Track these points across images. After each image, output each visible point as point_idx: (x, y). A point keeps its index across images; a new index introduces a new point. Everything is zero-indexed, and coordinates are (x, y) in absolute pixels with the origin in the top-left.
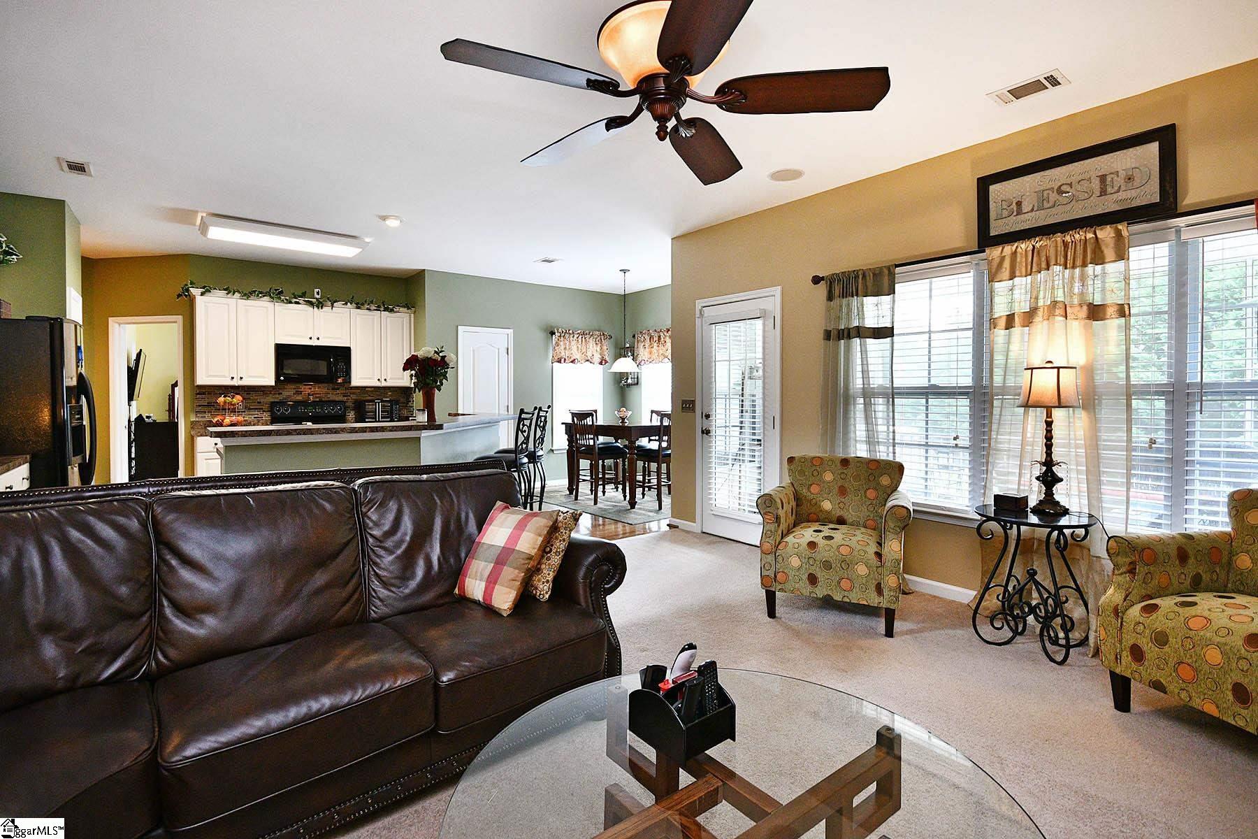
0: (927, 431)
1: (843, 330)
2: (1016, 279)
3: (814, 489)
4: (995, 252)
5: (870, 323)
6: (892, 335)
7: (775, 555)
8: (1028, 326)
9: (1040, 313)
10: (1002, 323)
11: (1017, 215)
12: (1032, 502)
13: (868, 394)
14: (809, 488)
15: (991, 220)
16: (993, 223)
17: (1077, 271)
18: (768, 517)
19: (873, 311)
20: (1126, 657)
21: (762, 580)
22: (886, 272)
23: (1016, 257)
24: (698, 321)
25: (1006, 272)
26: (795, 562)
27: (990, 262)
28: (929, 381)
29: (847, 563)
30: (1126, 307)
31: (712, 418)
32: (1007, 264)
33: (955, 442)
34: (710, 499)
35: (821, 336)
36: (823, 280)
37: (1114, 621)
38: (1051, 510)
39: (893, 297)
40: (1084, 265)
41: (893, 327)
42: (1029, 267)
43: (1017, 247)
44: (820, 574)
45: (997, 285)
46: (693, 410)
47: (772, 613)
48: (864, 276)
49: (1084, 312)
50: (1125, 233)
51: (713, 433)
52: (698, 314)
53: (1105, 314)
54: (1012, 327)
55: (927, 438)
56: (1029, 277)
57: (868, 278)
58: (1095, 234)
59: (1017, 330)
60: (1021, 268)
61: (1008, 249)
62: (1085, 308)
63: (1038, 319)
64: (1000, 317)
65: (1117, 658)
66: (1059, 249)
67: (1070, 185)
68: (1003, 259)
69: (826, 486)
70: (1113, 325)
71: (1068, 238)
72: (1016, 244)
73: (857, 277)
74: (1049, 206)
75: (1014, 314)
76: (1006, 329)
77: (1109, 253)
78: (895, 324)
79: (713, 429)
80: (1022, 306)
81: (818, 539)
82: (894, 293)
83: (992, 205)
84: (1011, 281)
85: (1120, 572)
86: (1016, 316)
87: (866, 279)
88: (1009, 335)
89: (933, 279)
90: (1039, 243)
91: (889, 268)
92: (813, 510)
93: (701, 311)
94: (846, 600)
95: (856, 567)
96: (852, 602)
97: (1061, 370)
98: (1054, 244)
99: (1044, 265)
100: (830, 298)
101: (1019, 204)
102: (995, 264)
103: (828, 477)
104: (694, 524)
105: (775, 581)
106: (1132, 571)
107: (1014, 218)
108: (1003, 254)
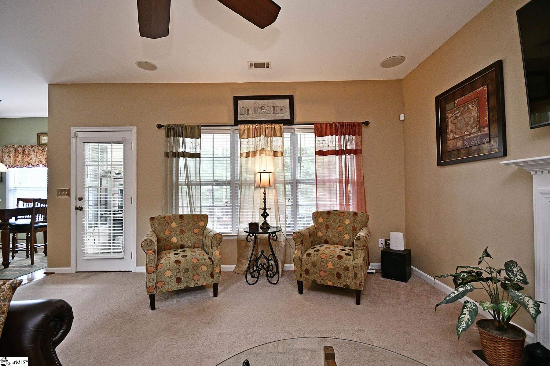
0: (213, 200)
1: (175, 153)
2: (250, 139)
3: (167, 233)
4: (242, 127)
5: (189, 150)
6: (200, 157)
7: (156, 272)
8: (254, 157)
9: (258, 152)
10: (245, 155)
11: (248, 114)
12: (260, 225)
13: (189, 184)
14: (164, 233)
15: (238, 114)
16: (239, 116)
17: (269, 138)
18: (150, 252)
19: (190, 145)
20: (304, 274)
21: (148, 290)
22: (197, 128)
23: (249, 129)
24: (72, 140)
25: (246, 136)
26: (168, 273)
27: (240, 131)
28: (213, 178)
29: (196, 267)
30: (283, 152)
31: (85, 200)
32: (246, 132)
33: (226, 204)
34: (84, 250)
35: (163, 154)
36: (164, 127)
37: (299, 262)
38: (266, 227)
39: (200, 140)
40: (271, 137)
41: (200, 153)
42: (254, 134)
43: (250, 126)
44: (182, 277)
45: (242, 140)
46: (68, 195)
47: (153, 308)
48: (186, 128)
49: (272, 153)
50: (282, 128)
51: (85, 209)
52: (72, 135)
53: (277, 155)
54: (249, 157)
55: (213, 203)
56: (254, 139)
57: (188, 129)
58: (274, 126)
59: (250, 158)
60: (251, 135)
61: (247, 126)
62: (272, 152)
63: (258, 154)
64: (244, 153)
65: (300, 275)
66: (263, 129)
67: (265, 107)
68: (245, 130)
69: (173, 230)
70: (280, 158)
71: (266, 126)
72: (249, 125)
73: (182, 128)
74: (258, 113)
75: (249, 152)
76: (246, 158)
77: (278, 133)
78: (201, 152)
79: (85, 207)
80: (252, 150)
81: (179, 257)
82: (200, 138)
83: (239, 108)
84: (248, 139)
85: (298, 244)
86: (250, 153)
87: (187, 130)
88: (248, 160)
89: (214, 135)
90: (258, 126)
91: (198, 126)
92: (168, 243)
93: (75, 134)
94: (196, 286)
95: (201, 268)
96: (199, 285)
97: (270, 173)
98: (262, 127)
99: (259, 135)
100: (168, 136)
101: (248, 110)
102: (242, 131)
103: (174, 225)
104: (69, 268)
105: (156, 288)
106: (302, 243)
107: (247, 115)
108: (245, 128)
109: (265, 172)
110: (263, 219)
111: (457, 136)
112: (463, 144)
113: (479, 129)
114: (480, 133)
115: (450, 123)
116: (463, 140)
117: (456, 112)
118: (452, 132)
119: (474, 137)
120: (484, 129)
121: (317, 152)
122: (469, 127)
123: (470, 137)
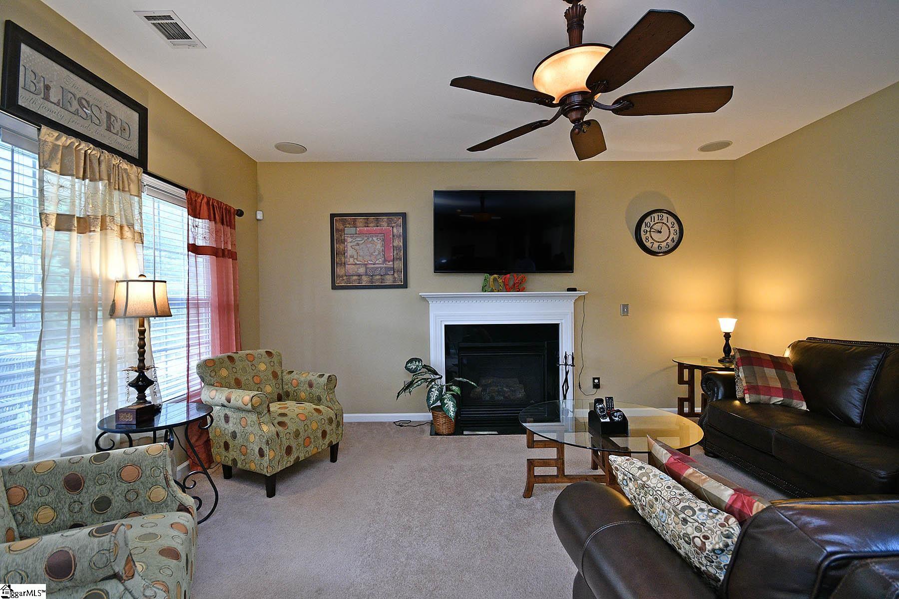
4: (49, 135)
11: (44, 98)
15: (19, 85)
16: (21, 90)
20: (283, 458)
23: (70, 151)
30: (142, 235)
32: (60, 155)
42: (83, 171)
43: (72, 143)
49: (130, 234)
50: (140, 177)
58: (127, 167)
61: (64, 139)
62: (132, 229)
64: (51, 213)
65: (279, 462)
67: (88, 102)
68: (56, 146)
71: (113, 161)
74: (71, 110)
77: (133, 188)
83: (21, 67)
90: (93, 151)
98: (105, 159)
102: (48, 148)
107: (42, 100)
108: (58, 143)
109: (142, 278)
110: (134, 393)
111: (358, 263)
112: (366, 271)
113: (385, 261)
114: (385, 265)
115: (349, 248)
116: (366, 268)
117: (359, 239)
118: (352, 257)
119: (378, 268)
120: (389, 262)
121: (190, 246)
122: (373, 258)
123: (374, 267)
